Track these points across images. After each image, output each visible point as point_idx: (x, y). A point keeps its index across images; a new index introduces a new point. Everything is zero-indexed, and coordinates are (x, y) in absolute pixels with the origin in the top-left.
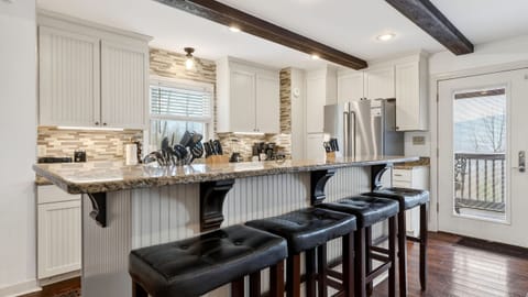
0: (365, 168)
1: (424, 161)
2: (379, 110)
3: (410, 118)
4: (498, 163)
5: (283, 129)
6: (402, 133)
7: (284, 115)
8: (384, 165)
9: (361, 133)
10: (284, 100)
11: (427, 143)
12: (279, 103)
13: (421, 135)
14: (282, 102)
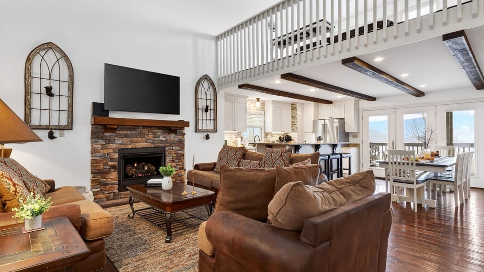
0: (330, 145)
1: (357, 145)
2: (337, 124)
3: (350, 127)
4: (384, 147)
5: (293, 131)
6: (348, 133)
7: (294, 124)
8: (337, 144)
9: (329, 133)
10: (293, 117)
11: (358, 137)
12: (291, 119)
13: (356, 134)
14: (293, 118)
